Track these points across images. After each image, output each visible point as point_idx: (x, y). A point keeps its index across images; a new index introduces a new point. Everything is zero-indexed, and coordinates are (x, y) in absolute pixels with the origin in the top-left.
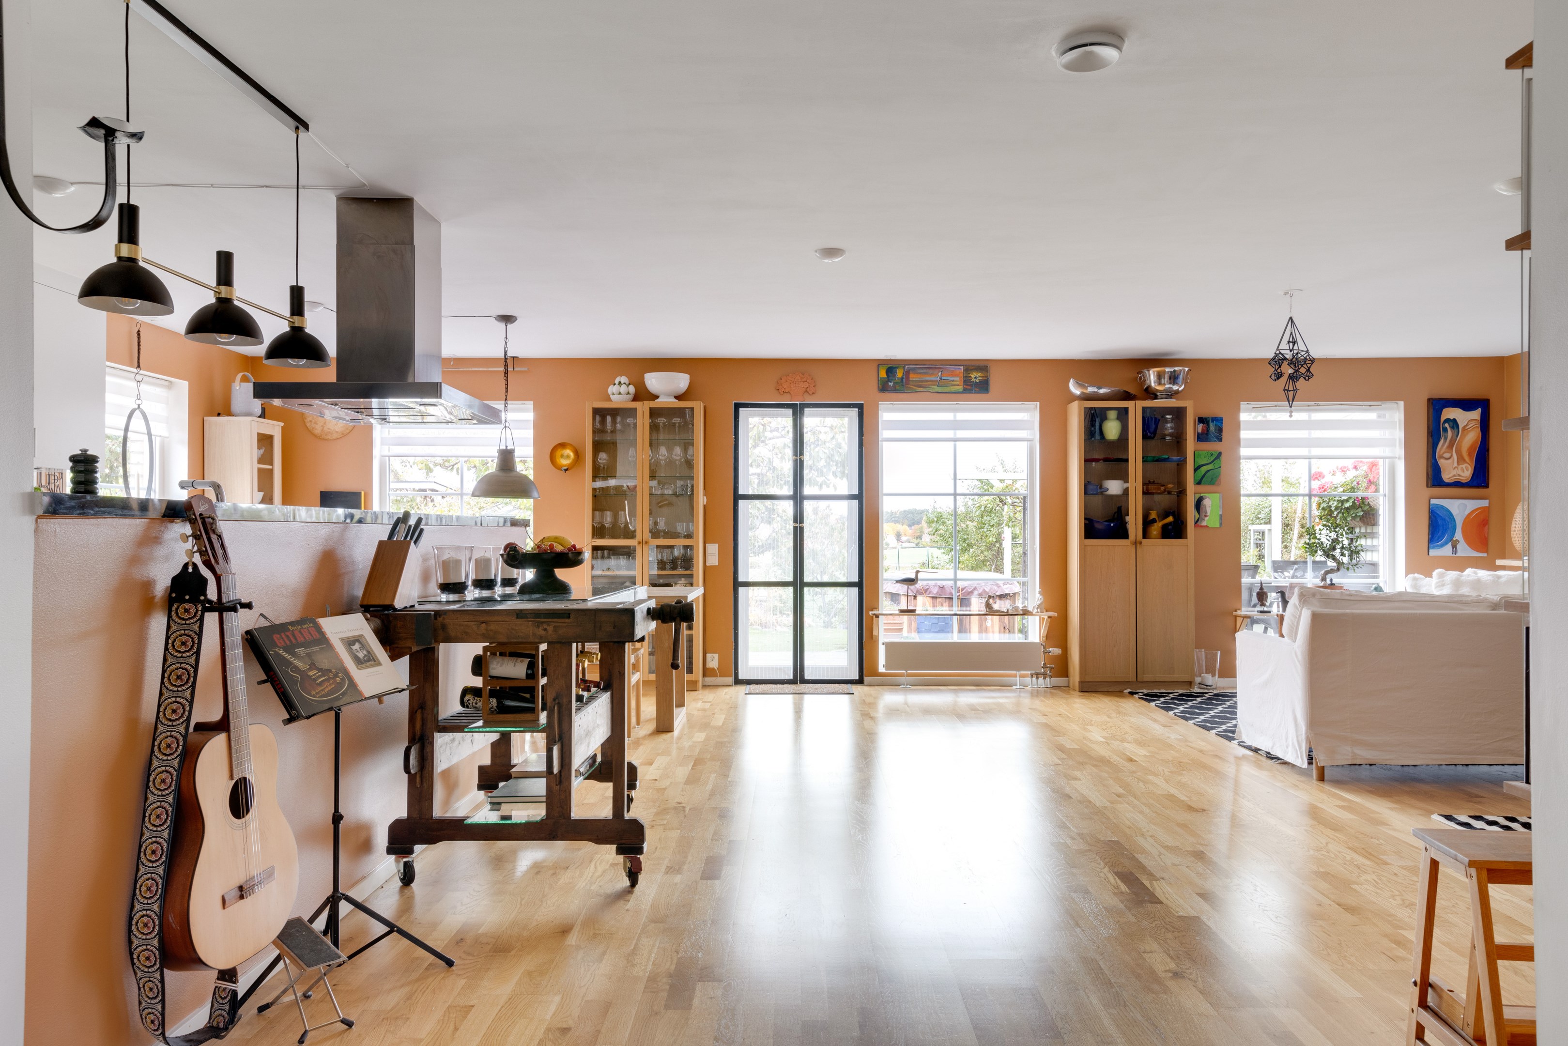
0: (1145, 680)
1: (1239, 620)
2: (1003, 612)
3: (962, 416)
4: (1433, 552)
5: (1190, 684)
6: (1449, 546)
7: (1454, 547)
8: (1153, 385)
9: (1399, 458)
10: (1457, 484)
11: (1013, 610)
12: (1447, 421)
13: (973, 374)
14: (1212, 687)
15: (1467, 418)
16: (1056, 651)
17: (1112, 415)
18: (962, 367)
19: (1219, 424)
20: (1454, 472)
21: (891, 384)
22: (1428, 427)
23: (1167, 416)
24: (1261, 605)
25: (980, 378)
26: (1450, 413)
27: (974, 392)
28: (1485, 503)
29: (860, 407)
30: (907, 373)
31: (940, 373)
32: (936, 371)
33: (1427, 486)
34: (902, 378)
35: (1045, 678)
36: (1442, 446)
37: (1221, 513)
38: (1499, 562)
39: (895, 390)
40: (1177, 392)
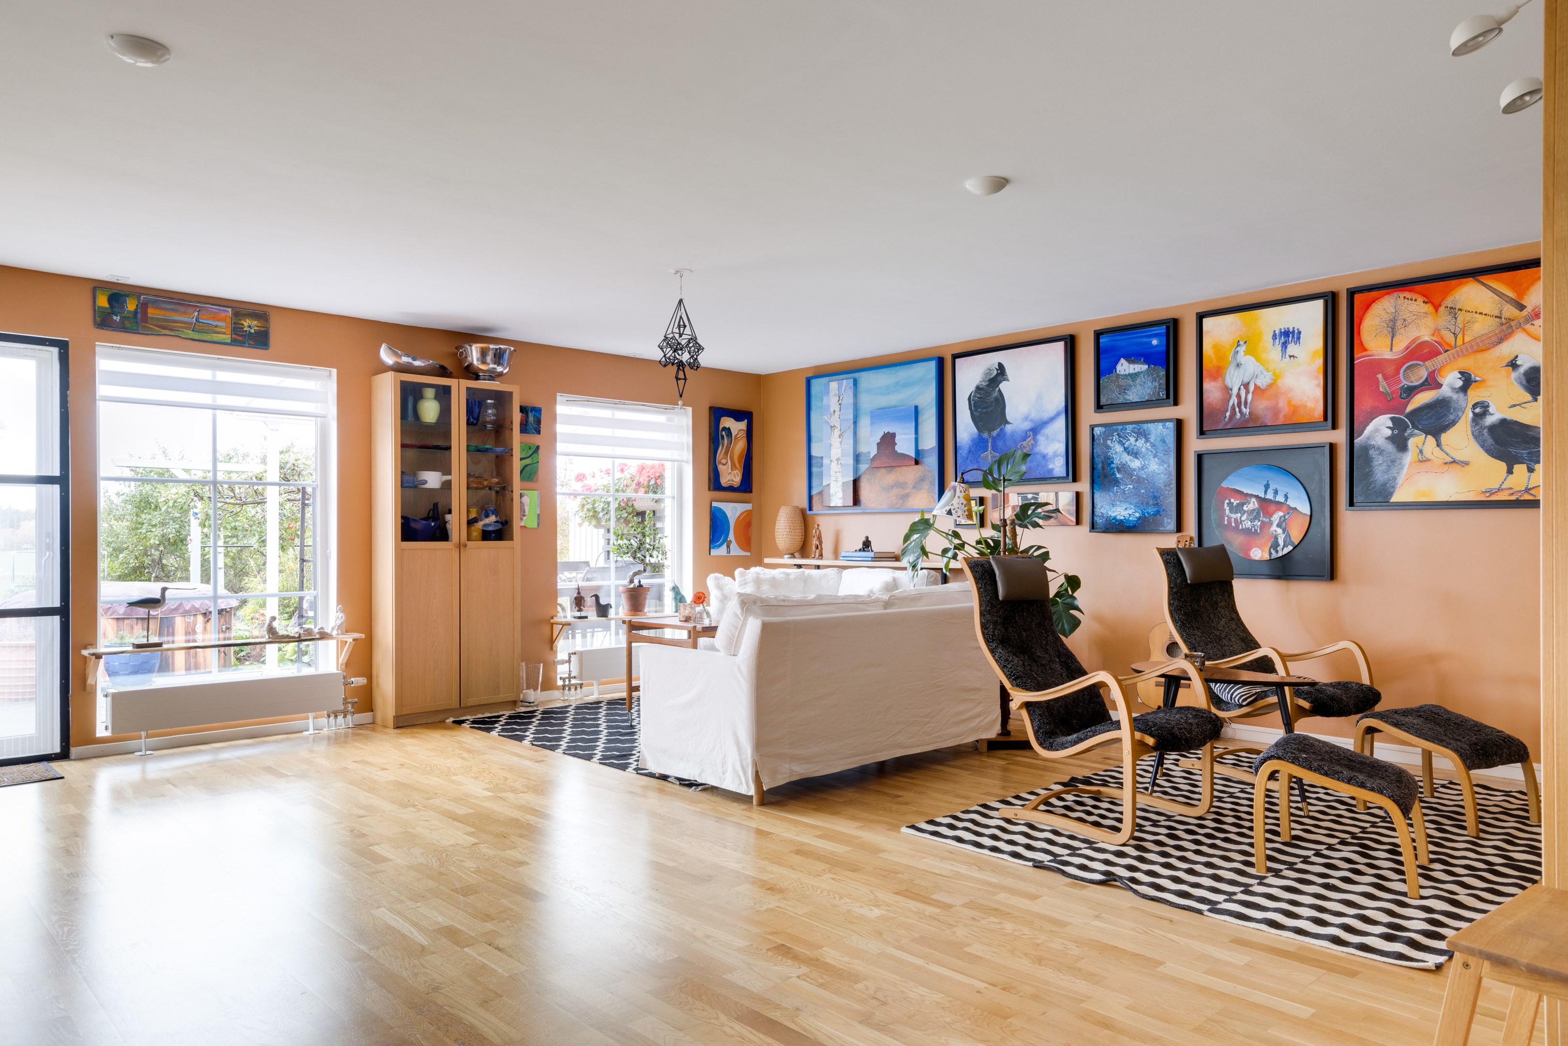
0: (469, 704)
1: (557, 628)
2: (294, 637)
3: (223, 376)
4: (714, 552)
5: (514, 703)
6: (725, 546)
7: (728, 547)
8: (475, 362)
9: (687, 462)
10: (731, 489)
11: (305, 634)
12: (724, 429)
13: (245, 321)
14: (535, 704)
15: (737, 427)
16: (360, 681)
17: (430, 393)
18: (230, 310)
19: (537, 415)
20: (729, 478)
21: (117, 318)
22: (710, 434)
23: (489, 401)
24: (578, 611)
25: (256, 328)
26: (727, 422)
27: (247, 345)
28: (748, 507)
29: (63, 347)
30: (144, 306)
31: (196, 314)
32: (190, 310)
33: (709, 490)
34: (136, 312)
35: (345, 717)
36: (721, 451)
37: (538, 512)
38: (767, 560)
39: (122, 328)
40: (501, 374)
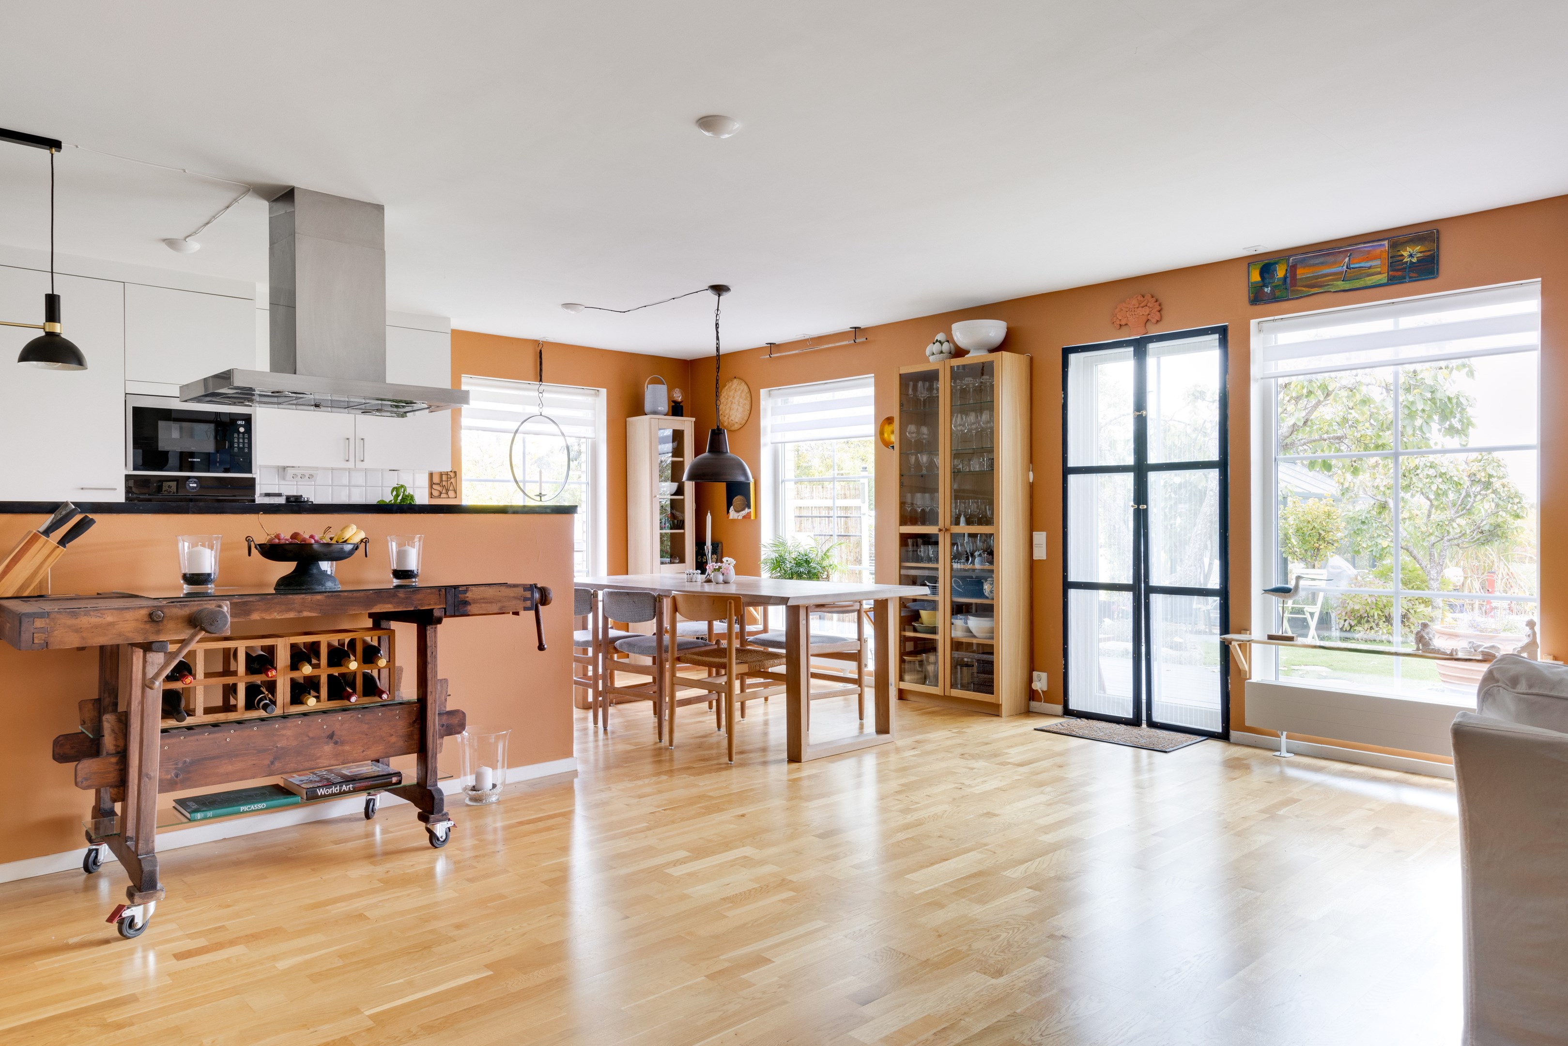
13: (1406, 250)
18: (1386, 242)
21: (1267, 290)
25: (1418, 255)
27: (1407, 280)
29: (1223, 332)
30: (1293, 269)
31: (1346, 259)
32: (1340, 257)
34: (1285, 278)
